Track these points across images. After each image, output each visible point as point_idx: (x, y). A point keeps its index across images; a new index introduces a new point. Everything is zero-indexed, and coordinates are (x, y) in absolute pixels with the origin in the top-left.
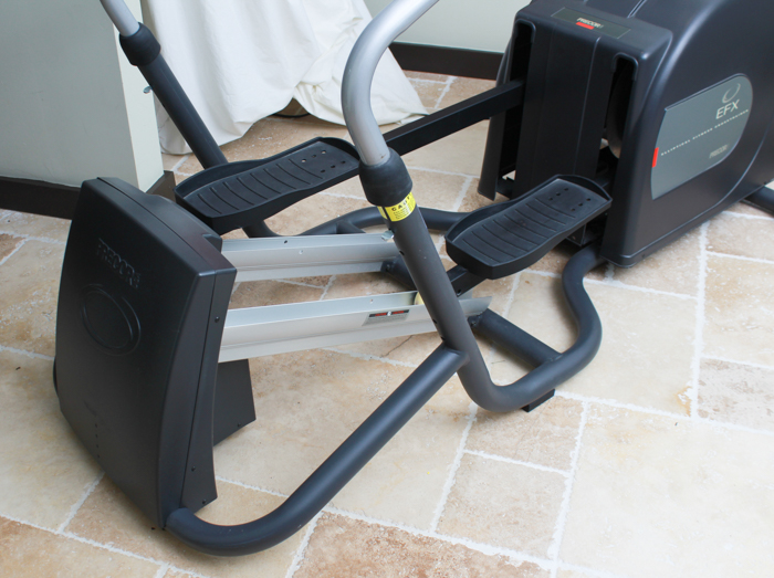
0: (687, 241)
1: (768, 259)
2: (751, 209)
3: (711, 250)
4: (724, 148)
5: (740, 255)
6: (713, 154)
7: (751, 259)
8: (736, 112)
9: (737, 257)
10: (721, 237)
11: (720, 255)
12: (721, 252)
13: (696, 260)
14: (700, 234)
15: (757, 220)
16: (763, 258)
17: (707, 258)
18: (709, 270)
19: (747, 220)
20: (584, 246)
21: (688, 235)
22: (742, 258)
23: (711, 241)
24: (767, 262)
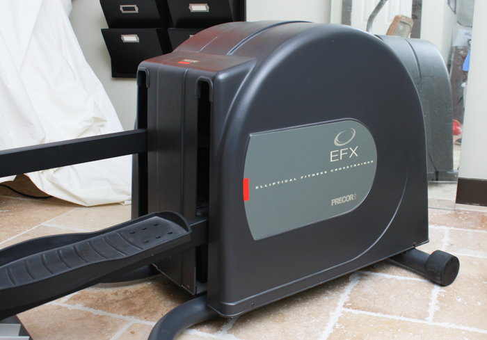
0: (327, 298)
1: (405, 316)
2: (404, 271)
3: (348, 307)
4: (351, 197)
5: (377, 312)
6: (337, 201)
7: (387, 316)
8: (354, 160)
9: (374, 314)
10: (364, 295)
11: (356, 312)
12: (359, 309)
13: (328, 316)
14: (343, 292)
15: (406, 281)
16: (400, 315)
17: (340, 315)
18: (338, 326)
19: (397, 281)
20: (197, 296)
21: (330, 292)
22: (379, 315)
23: (351, 299)
24: (402, 318)
